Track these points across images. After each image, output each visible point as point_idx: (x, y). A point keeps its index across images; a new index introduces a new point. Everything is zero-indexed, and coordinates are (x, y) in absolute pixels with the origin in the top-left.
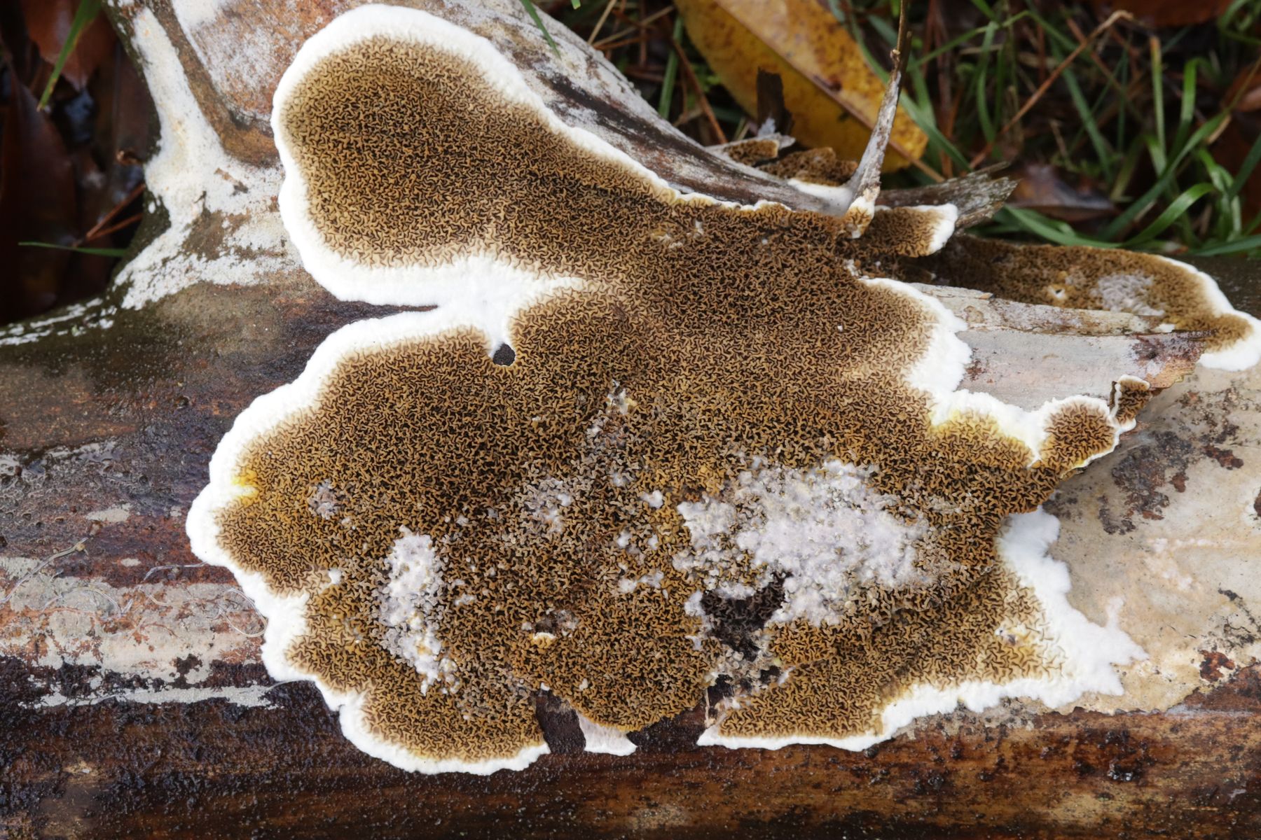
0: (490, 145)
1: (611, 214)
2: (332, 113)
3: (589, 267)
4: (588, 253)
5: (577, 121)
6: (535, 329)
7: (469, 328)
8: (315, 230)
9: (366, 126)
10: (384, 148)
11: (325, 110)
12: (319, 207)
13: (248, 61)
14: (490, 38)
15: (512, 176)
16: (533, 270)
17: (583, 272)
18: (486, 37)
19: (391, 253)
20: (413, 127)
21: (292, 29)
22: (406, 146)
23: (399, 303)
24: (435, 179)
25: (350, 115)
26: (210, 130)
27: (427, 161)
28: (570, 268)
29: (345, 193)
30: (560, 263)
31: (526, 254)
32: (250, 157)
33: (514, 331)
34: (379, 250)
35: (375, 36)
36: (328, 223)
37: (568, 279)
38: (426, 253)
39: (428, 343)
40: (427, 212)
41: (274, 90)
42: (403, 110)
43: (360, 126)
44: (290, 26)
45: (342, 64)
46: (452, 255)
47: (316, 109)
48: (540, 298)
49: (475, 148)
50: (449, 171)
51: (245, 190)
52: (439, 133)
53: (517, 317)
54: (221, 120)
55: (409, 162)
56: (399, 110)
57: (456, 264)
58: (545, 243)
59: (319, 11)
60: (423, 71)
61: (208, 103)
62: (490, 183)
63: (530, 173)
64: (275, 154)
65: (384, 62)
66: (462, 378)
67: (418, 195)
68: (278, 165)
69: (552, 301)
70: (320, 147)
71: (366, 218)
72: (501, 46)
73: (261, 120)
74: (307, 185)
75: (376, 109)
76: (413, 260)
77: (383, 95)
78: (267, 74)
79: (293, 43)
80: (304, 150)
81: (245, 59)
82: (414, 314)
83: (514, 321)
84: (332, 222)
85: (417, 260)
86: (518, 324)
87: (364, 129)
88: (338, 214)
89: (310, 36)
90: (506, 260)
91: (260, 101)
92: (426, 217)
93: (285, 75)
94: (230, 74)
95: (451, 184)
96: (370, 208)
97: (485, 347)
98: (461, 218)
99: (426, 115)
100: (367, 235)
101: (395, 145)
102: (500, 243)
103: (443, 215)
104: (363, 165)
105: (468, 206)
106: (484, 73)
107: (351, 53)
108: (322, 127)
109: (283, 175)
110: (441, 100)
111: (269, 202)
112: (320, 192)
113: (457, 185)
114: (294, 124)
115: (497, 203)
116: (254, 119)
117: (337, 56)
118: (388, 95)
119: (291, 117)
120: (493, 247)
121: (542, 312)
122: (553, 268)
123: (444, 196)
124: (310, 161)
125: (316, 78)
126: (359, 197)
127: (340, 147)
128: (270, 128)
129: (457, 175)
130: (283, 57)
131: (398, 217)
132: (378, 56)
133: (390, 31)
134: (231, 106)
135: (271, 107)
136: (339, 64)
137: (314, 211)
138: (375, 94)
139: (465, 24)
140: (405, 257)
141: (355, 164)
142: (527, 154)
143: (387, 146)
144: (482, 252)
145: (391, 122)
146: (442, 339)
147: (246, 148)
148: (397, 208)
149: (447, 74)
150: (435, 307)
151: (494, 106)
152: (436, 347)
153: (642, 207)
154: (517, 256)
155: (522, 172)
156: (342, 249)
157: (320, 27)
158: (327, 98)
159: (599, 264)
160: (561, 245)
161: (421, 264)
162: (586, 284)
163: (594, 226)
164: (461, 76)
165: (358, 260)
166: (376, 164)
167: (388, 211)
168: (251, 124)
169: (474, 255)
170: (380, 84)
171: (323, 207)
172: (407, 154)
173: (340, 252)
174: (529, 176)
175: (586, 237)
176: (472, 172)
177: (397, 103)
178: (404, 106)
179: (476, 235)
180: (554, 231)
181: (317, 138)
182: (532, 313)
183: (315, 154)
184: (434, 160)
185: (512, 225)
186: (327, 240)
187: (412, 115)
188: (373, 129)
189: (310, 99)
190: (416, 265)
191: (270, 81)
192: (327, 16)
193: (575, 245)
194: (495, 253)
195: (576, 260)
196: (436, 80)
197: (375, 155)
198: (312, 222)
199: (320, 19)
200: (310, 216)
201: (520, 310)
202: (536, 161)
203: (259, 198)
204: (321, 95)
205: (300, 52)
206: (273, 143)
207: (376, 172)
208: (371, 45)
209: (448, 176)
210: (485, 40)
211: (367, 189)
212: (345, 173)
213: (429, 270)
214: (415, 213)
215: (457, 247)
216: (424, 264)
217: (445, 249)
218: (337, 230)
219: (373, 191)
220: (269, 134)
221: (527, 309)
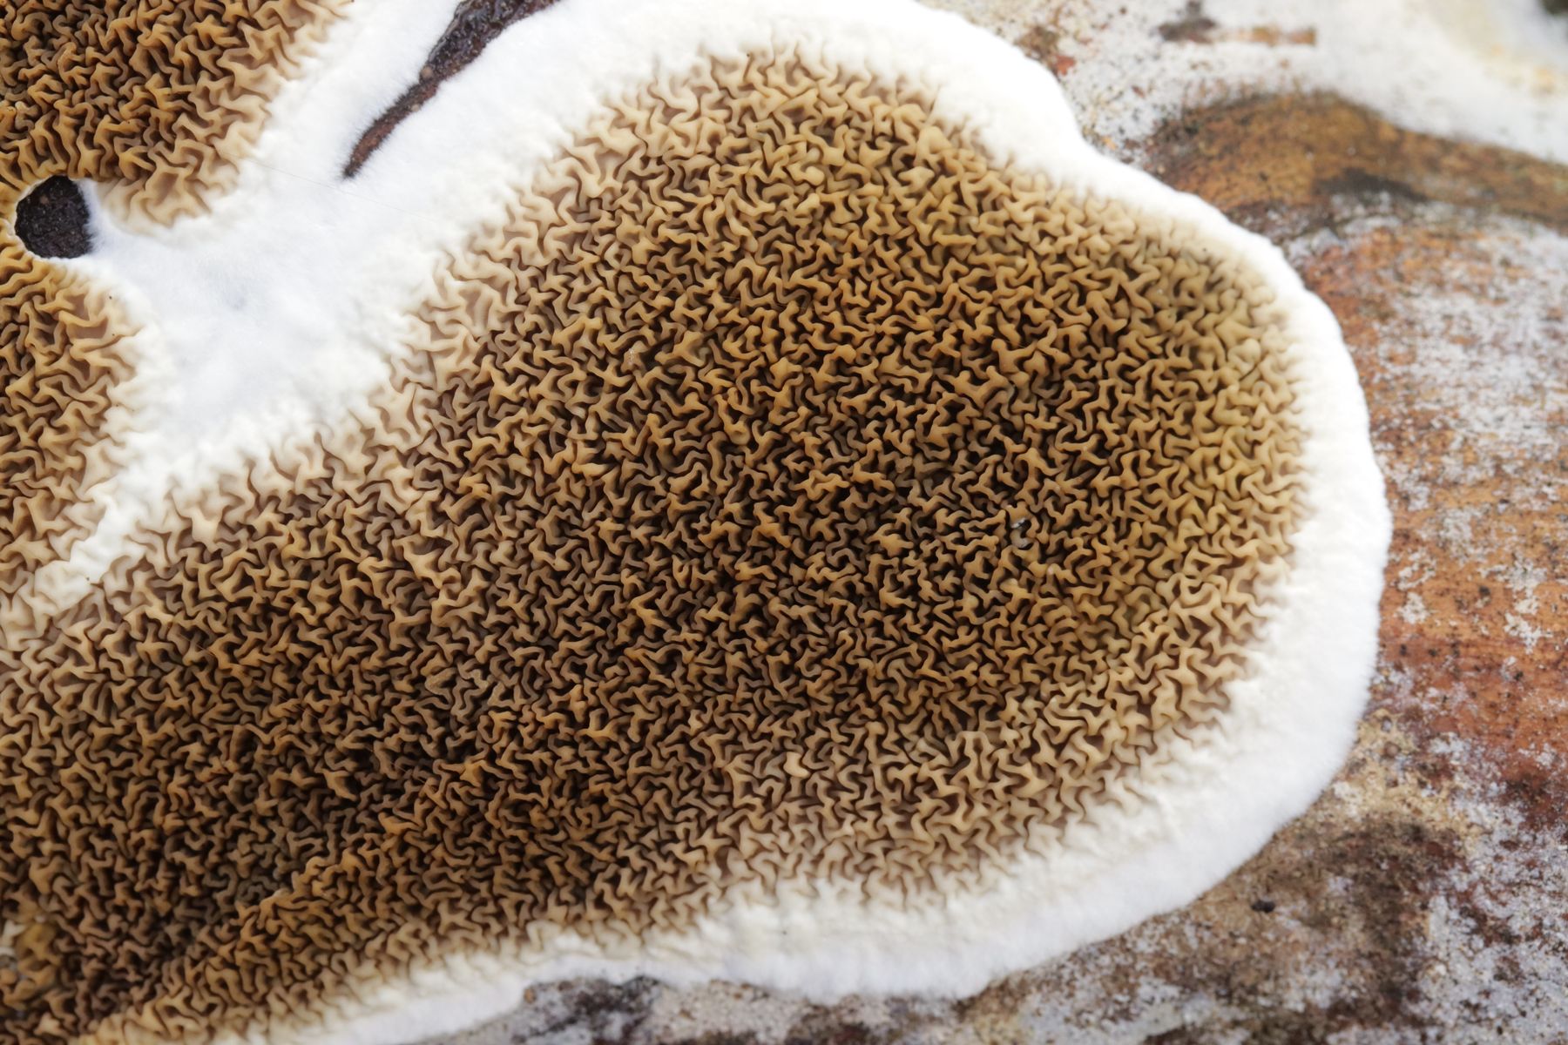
0: (639, 713)
1: (179, 856)
2: (1123, 398)
3: (80, 661)
4: (117, 691)
5: (539, 1023)
6: (41, 360)
7: (211, 197)
8: (854, 67)
9: (997, 447)
10: (891, 434)
11: (1151, 392)
12: (904, 131)
13: (1495, 343)
14: (963, 1008)
15: (508, 694)
16: (201, 504)
17: (78, 629)
18: (973, 1001)
19: (593, 186)
20: (876, 560)
21: (1458, 523)
22: (842, 493)
23: (451, 90)
24: (678, 483)
25: (1071, 437)
26: (1441, 125)
27: (748, 511)
28: (119, 605)
29: (873, 221)
30: (160, 593)
31: (259, 523)
32: (1245, 122)
33: (90, 303)
34: (634, 164)
35: (1226, 705)
36: (839, 112)
37: (97, 571)
38: (505, 273)
39: (271, 59)
40: (609, 375)
41: (1349, 335)
42: (949, 580)
43: (1016, 435)
44: (1474, 524)
45: (1230, 546)
46: (437, 333)
47: (1179, 371)
48: (116, 454)
49: (667, 667)
50: (666, 539)
51: (1171, 33)
52: (795, 611)
53: (119, 348)
54: (1433, 165)
55: (789, 461)
56: (960, 573)
57: (405, 321)
58: (245, 602)
59: (1440, 631)
60: (1009, 735)
61: (1509, 175)
62: (538, 615)
63: (468, 748)
64: (1174, 175)
65: (1130, 657)
66: (91, 52)
67: (680, 401)
68: (1140, 155)
69: (79, 474)
70: (1062, 283)
71: (751, 212)
72: (915, 1020)
73: (1307, 232)
74: (1000, 160)
75: (1019, 513)
76: (522, 225)
77: (1037, 568)
78: (1412, 357)
79: (1424, 490)
80: (1098, 242)
81: (1508, 343)
82: (388, 100)
83: (114, 328)
84: (830, 123)
85: (510, 234)
86: (101, 329)
87: (996, 432)
88: (834, 155)
89: (1393, 548)
90: (289, 456)
91: (1361, 279)
92: (603, 365)
93: (1358, 394)
94: (1513, 280)
95: (627, 509)
96: (768, 249)
97: (120, 191)
98: (512, 449)
99: (878, 626)
100: (703, 174)
101: (873, 467)
102: (351, 487)
103: (562, 412)
104: (899, 340)
105: (528, 499)
106: (867, 896)
107: (1239, 598)
108: (1113, 339)
109: (1098, 141)
110: (886, 706)
111: (1066, 46)
112: (943, 169)
113: (608, 525)
114: (1197, 284)
115: (465, 582)
116: (1330, 222)
117: (1267, 558)
118: (1030, 585)
119: (1229, 297)
120: (356, 459)
121: (68, 418)
122: (159, 561)
123: (613, 462)
124: (1053, 225)
125: (1262, 452)
126: (826, 248)
127: (1009, 329)
128: (1261, 230)
129: (639, 550)
130: (1411, 435)
131: (673, 295)
132: (1163, 659)
133: (1202, 757)
134: (1433, 214)
135: (1311, 285)
136: (1240, 541)
137: (914, 112)
138: (1063, 551)
139: (1054, 980)
140: (547, 211)
141: (923, 320)
142: (531, 788)
143: (888, 447)
144: (372, 417)
145: (942, 517)
146: (247, 103)
147: (1276, 136)
148: (697, 313)
149: (945, 789)
150: (351, 170)
151: (745, 832)
152: (239, 69)
153: (134, 959)
154: (274, 498)
155: (489, 728)
156: (734, 80)
157: (1392, 597)
158: (1176, 423)
159: (66, 692)
160: (202, 638)
161: (489, 232)
162: (40, 607)
163: (179, 779)
164: (904, 825)
165: (664, 89)
166: (866, 372)
167: (711, 283)
168: (1327, 204)
169: (380, 390)
170: (1078, 592)
171: (895, 140)
172: (816, 473)
173: (732, 68)
174: (464, 734)
175: (168, 728)
176: (607, 598)
177: (984, 584)
178: (958, 593)
179: (429, 447)
180: (254, 657)
181: (1097, 299)
182: (90, 395)
183: (1062, 257)
184: (732, 528)
185: (367, 563)
186: (797, 67)
187: (914, 590)
188: (974, 458)
189: (1222, 385)
190: (499, 218)
191: (1384, 348)
192: (1405, 638)
193: (171, 679)
194: (336, 447)
195: (127, 644)
196: (953, 746)
197: (898, 393)
198: (889, 81)
199: (1414, 613)
200: (908, 91)
201: (131, 370)
202: (489, 793)
203: (1108, 38)
204: (1200, 420)
205: (1380, 487)
206: (1212, 200)
207: (846, 351)
208: (1212, 673)
209: (659, 522)
210: (965, 991)
211: (824, 288)
212: (928, 277)
213: (455, 237)
214: (638, 347)
215: (446, 365)
216: (483, 242)
217: (469, 331)
218: (797, 115)
219: (807, 296)
220: (1250, 214)
221: (115, 392)
